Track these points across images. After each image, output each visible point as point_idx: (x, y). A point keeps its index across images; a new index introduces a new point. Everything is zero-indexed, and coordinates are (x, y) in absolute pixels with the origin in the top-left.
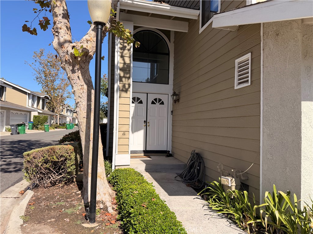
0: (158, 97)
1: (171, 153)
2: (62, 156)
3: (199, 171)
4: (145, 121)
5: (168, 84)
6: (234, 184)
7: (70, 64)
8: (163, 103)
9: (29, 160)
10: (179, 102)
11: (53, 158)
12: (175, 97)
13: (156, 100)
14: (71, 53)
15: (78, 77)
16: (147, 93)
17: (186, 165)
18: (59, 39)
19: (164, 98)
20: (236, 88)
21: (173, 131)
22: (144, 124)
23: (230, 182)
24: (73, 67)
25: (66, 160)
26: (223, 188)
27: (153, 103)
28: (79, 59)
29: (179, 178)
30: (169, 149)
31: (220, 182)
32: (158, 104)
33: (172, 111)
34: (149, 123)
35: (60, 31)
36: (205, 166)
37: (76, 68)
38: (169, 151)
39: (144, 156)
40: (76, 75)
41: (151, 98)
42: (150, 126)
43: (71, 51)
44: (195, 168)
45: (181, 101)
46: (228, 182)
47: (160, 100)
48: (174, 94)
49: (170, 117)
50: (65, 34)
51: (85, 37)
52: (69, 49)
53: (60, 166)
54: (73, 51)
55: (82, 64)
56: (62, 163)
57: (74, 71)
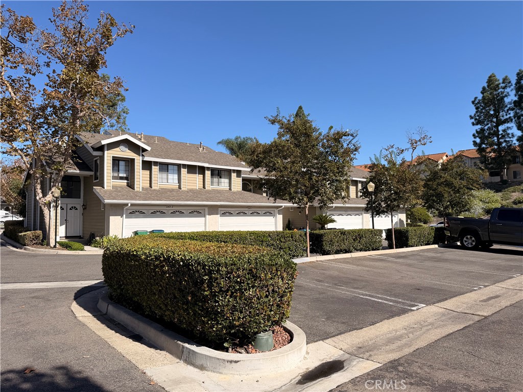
0: (73, 206)
2: (39, 234)
4: (65, 220)
5: (80, 198)
6: (99, 239)
7: (43, 205)
8: (77, 209)
10: (86, 209)
11: (36, 235)
13: (72, 207)
15: (46, 209)
16: (67, 204)
18: (39, 197)
19: (78, 206)
20: (102, 210)
21: (83, 225)
22: (65, 222)
27: (70, 209)
28: (47, 203)
30: (81, 234)
31: (95, 239)
32: (73, 210)
33: (82, 214)
34: (68, 221)
35: (39, 194)
38: (81, 236)
39: (66, 239)
41: (69, 207)
44: (91, 239)
46: (97, 239)
47: (75, 207)
48: (84, 205)
49: (82, 216)
50: (41, 195)
51: (48, 196)
52: (44, 200)
53: (37, 237)
54: (45, 201)
55: (48, 205)
56: (38, 236)
57: (45, 207)
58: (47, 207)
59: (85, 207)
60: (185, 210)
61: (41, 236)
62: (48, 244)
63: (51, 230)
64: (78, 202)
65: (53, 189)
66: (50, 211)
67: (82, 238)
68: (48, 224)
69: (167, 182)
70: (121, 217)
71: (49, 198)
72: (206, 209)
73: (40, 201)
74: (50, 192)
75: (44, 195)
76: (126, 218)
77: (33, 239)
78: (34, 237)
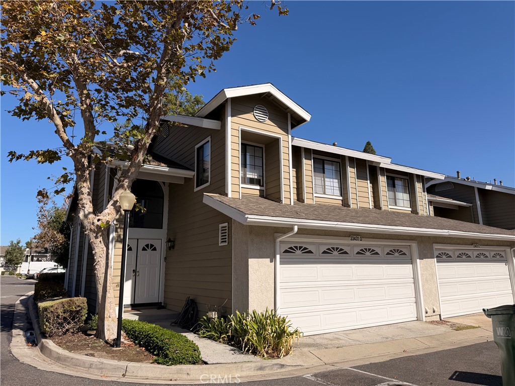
0: (150, 242)
1: (163, 304)
2: (79, 306)
3: (192, 315)
4: (134, 270)
5: (162, 228)
6: (216, 316)
7: (94, 232)
8: (155, 249)
9: (53, 311)
10: (173, 248)
11: (72, 308)
12: (169, 244)
13: (147, 246)
14: (98, 225)
15: (100, 242)
16: (138, 239)
17: (180, 314)
18: (84, 212)
19: (157, 244)
20: (220, 245)
21: (166, 280)
22: (133, 274)
23: (214, 315)
24: (97, 234)
25: (81, 309)
26: (209, 320)
27: (144, 249)
28: (102, 229)
29: (173, 324)
30: (161, 300)
31: (207, 316)
32: (149, 250)
33: (165, 258)
34: (138, 272)
35: (85, 206)
36: (198, 311)
37: (99, 235)
38: (161, 303)
39: (132, 310)
40: (98, 240)
41: (142, 244)
42: (140, 276)
43: (96, 223)
44: (189, 313)
45: (176, 248)
46: (212, 315)
47: (152, 246)
48: (169, 241)
49: (163, 264)
50: (89, 207)
51: (106, 211)
52: (96, 221)
53: (74, 315)
54: (99, 223)
55: (104, 231)
56: (78, 312)
57: (96, 237)
58: (100, 239)
59: (171, 244)
60: (379, 246)
61: (85, 312)
62: (100, 334)
63: (108, 295)
64: (158, 236)
65: (117, 196)
66: (108, 249)
67: (164, 307)
68: (101, 281)
69: (324, 193)
70: (271, 261)
71: (109, 215)
72: (414, 246)
73: (86, 223)
74: (111, 202)
75: (98, 208)
76: (282, 263)
77: (65, 319)
78: (65, 315)
